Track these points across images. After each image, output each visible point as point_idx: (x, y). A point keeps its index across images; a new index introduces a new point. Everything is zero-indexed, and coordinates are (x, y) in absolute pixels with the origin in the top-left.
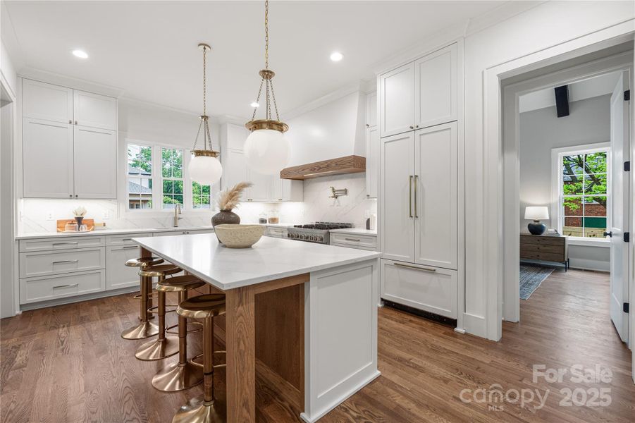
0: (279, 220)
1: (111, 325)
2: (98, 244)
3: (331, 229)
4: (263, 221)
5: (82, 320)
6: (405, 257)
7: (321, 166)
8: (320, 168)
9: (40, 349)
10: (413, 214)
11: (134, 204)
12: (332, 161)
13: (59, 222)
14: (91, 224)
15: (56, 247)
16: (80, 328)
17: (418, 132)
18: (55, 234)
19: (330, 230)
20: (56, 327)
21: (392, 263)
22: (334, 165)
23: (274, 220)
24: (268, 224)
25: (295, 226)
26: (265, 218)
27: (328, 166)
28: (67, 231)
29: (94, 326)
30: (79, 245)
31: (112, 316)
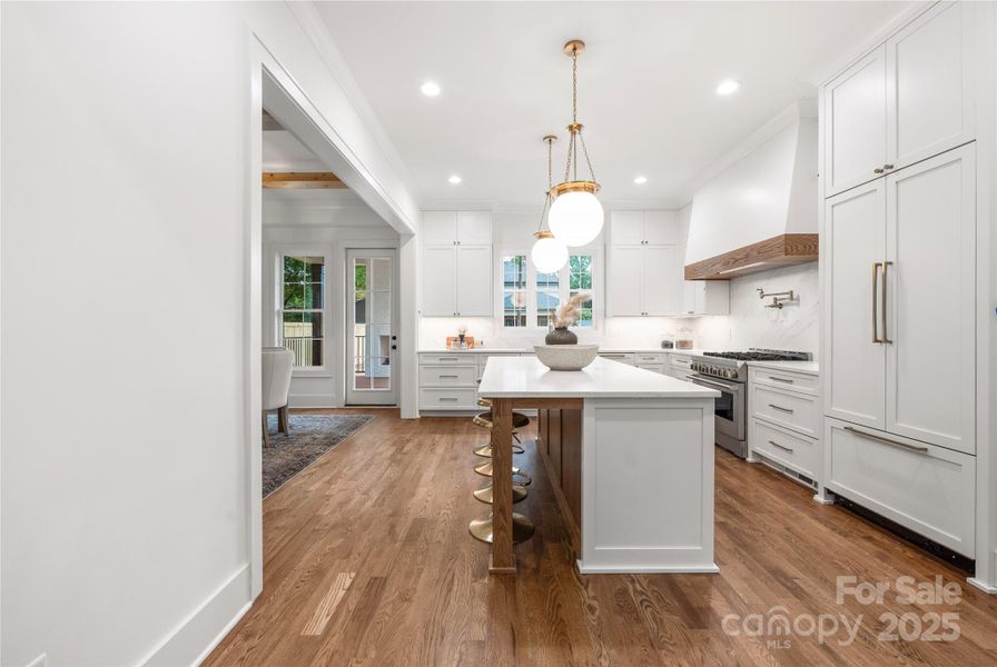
0: (694, 344)
1: (471, 440)
2: (471, 361)
3: (750, 360)
4: (667, 345)
5: (453, 432)
6: (869, 418)
7: (738, 257)
8: (737, 260)
9: (420, 445)
10: (880, 337)
11: (509, 321)
12: (752, 248)
13: (448, 339)
14: (471, 342)
15: (443, 362)
16: (449, 437)
17: (893, 178)
18: (445, 350)
19: (748, 362)
20: (434, 432)
21: (842, 425)
22: (755, 253)
23: (684, 344)
24: (675, 350)
25: (705, 354)
26: (670, 340)
27: (747, 256)
28: (453, 348)
29: (459, 438)
30: (459, 362)
31: (475, 433)
